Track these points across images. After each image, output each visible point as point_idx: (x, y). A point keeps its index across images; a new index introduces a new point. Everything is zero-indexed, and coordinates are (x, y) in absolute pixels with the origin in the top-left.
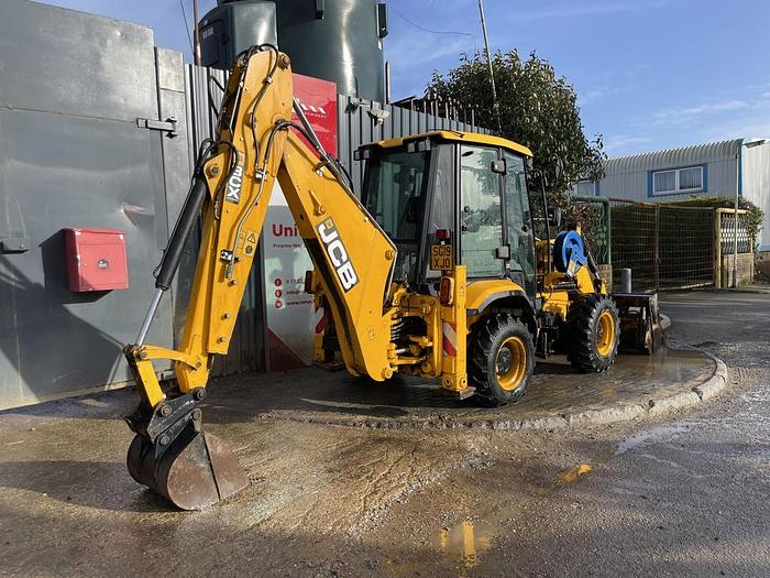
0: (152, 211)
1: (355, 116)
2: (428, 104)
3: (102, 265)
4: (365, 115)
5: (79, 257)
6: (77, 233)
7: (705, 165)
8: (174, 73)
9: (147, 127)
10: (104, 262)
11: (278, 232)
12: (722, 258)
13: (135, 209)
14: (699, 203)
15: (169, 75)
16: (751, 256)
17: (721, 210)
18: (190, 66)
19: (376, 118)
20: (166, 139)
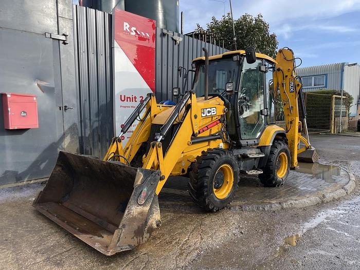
0: (53, 85)
1: (165, 39)
2: (201, 36)
3: (23, 114)
4: (170, 39)
5: (9, 109)
6: (9, 96)
7: (326, 75)
8: (67, 9)
9: (51, 38)
10: (24, 112)
11: (123, 99)
12: (335, 119)
13: (43, 84)
14: (323, 93)
15: (64, 9)
16: (346, 119)
17: (334, 96)
18: (76, 6)
19: (176, 41)
20: (62, 45)
